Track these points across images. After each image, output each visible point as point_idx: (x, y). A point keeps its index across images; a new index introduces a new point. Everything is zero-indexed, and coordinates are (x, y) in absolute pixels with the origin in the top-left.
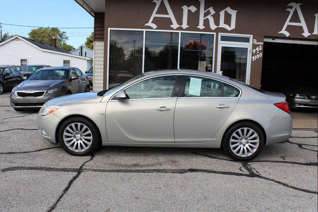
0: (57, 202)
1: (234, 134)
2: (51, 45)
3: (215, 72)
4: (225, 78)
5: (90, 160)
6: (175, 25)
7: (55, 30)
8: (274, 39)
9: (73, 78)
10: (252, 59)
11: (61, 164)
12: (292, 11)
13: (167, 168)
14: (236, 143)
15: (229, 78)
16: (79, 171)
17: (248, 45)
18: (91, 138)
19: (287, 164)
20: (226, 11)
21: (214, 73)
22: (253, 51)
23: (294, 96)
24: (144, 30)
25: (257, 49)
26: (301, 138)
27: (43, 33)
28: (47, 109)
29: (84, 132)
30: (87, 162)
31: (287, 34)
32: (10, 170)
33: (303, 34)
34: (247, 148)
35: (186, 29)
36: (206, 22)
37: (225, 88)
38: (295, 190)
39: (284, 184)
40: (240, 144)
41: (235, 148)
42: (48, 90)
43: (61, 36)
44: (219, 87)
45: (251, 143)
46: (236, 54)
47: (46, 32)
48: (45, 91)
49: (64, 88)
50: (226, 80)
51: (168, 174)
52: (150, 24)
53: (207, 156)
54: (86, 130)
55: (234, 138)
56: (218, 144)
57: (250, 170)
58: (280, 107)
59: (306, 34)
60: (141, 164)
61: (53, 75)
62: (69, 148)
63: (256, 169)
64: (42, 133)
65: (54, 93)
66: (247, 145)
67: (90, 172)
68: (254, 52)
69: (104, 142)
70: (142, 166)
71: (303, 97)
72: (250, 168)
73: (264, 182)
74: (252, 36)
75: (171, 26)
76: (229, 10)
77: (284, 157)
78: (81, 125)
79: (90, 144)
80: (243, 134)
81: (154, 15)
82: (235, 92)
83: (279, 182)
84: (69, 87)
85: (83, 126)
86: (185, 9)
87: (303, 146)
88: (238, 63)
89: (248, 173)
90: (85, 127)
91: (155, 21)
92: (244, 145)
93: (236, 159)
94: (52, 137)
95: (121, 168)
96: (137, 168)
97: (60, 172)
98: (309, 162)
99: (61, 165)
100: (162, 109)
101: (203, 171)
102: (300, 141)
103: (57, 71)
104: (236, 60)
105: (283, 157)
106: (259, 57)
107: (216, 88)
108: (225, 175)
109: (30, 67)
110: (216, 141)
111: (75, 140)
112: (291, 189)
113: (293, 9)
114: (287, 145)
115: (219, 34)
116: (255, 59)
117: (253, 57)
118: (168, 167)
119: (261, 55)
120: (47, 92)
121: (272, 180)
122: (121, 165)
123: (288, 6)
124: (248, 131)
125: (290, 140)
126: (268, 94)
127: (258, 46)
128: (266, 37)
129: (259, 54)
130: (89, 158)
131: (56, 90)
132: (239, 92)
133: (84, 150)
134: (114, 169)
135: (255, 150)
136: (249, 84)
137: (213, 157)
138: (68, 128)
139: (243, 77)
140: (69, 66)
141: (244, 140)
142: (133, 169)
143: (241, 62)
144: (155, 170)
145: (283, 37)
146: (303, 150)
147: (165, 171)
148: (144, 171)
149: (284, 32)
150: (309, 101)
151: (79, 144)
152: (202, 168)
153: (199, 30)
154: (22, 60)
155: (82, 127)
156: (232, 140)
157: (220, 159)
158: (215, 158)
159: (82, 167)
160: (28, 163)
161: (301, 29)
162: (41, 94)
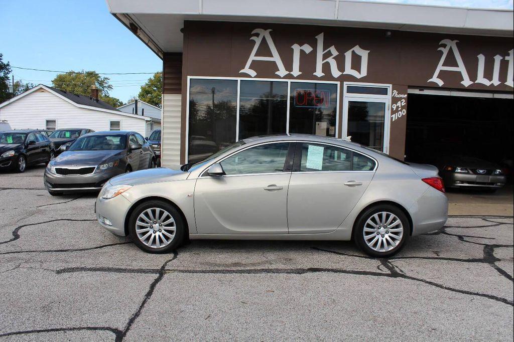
0: (140, 309)
1: (369, 221)
2: (91, 99)
3: (340, 136)
4: (355, 145)
5: (173, 259)
6: (282, 72)
7: (92, 75)
8: (422, 90)
9: (133, 147)
10: (392, 118)
11: (134, 263)
12: (445, 52)
13: (280, 268)
14: (372, 233)
15: (360, 145)
16: (162, 272)
17: (386, 99)
18: (174, 228)
19: (442, 261)
20: (353, 52)
21: (339, 138)
22: (393, 107)
23: (453, 171)
24: (239, 79)
25: (399, 104)
26: (462, 227)
27: (73, 79)
28: (111, 190)
29: (164, 221)
30: (170, 261)
31: (440, 83)
32: (67, 272)
33: (462, 83)
34: (386, 239)
35: (298, 77)
36: (326, 68)
37: (356, 159)
38: (451, 292)
39: (437, 285)
40: (378, 234)
41: (370, 240)
42: (101, 164)
43: (101, 83)
44: (347, 158)
45: (392, 233)
46: (368, 109)
47: (80, 78)
48: (96, 167)
49: (122, 162)
50: (357, 148)
51: (281, 275)
52: (247, 70)
53: (332, 252)
54: (168, 218)
55: (369, 226)
56: (347, 236)
57: (391, 269)
58: (431, 183)
59: (466, 82)
60: (243, 262)
61: (101, 143)
62: (144, 243)
63: (399, 267)
64: (104, 223)
65: (109, 168)
66: (387, 236)
67: (176, 273)
68: (395, 108)
69: (192, 235)
70: (245, 265)
71: (467, 172)
72: (391, 266)
73: (410, 283)
74: (391, 86)
75: (277, 73)
76: (358, 50)
77: (438, 252)
78: (160, 211)
79: (172, 236)
80: (381, 221)
81: (252, 57)
82: (370, 164)
83: (430, 283)
84: (129, 161)
85: (164, 212)
86: (296, 48)
87: (465, 239)
88: (372, 123)
89: (389, 272)
90: (166, 213)
91: (255, 65)
92: (383, 236)
93: (372, 255)
94: (120, 228)
95: (217, 268)
96: (239, 268)
97: (136, 274)
98: (471, 258)
99: (135, 265)
100: (271, 189)
101: (328, 270)
102: (460, 232)
103: (108, 138)
104: (369, 118)
105: (436, 253)
106: (401, 115)
107: (342, 159)
108: (358, 276)
109: (61, 131)
110: (345, 231)
111: (151, 232)
112: (446, 291)
113: (448, 48)
114: (442, 237)
115: (345, 83)
116: (396, 118)
117: (394, 116)
118: (281, 266)
119: (404, 113)
120: (98, 168)
121: (422, 280)
122: (216, 265)
123: (440, 44)
124: (388, 216)
125: (447, 230)
126: (414, 166)
127: (400, 99)
128: (410, 87)
129: (401, 111)
130: (171, 256)
131: (111, 164)
132: (374, 164)
133: (164, 246)
134: (208, 269)
135: (397, 243)
136: (388, 154)
137: (340, 254)
138: (142, 215)
139: (380, 144)
140: (119, 130)
141: (382, 228)
142: (234, 269)
143: (377, 122)
144: (263, 270)
145: (435, 87)
146: (464, 243)
147: (278, 271)
148: (249, 272)
149: (435, 79)
150: (474, 176)
151: (157, 237)
152: (327, 267)
153: (316, 78)
154: (48, 122)
155: (161, 213)
156: (366, 229)
157: (350, 255)
158: (344, 254)
159: (163, 267)
160: (89, 263)
161: (459, 75)
162: (89, 171)
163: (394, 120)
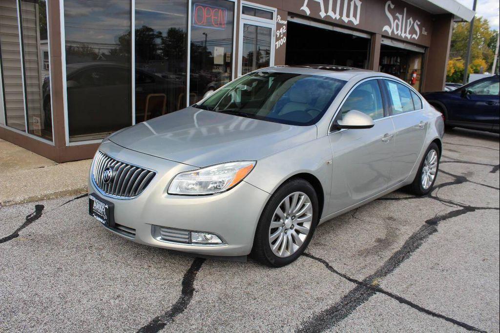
10: (276, 46)
16: (370, 288)
17: (271, 24)
18: (310, 217)
22: (277, 34)
25: (281, 30)
62: (277, 254)
74: (276, 10)
78: (300, 195)
89: (461, 207)
106: (282, 42)
111: (283, 233)
115: (241, 1)
116: (279, 46)
117: (277, 43)
119: (284, 40)
127: (282, 25)
129: (283, 37)
132: (421, 101)
141: (427, 166)
145: (304, 16)
163: (277, 48)
